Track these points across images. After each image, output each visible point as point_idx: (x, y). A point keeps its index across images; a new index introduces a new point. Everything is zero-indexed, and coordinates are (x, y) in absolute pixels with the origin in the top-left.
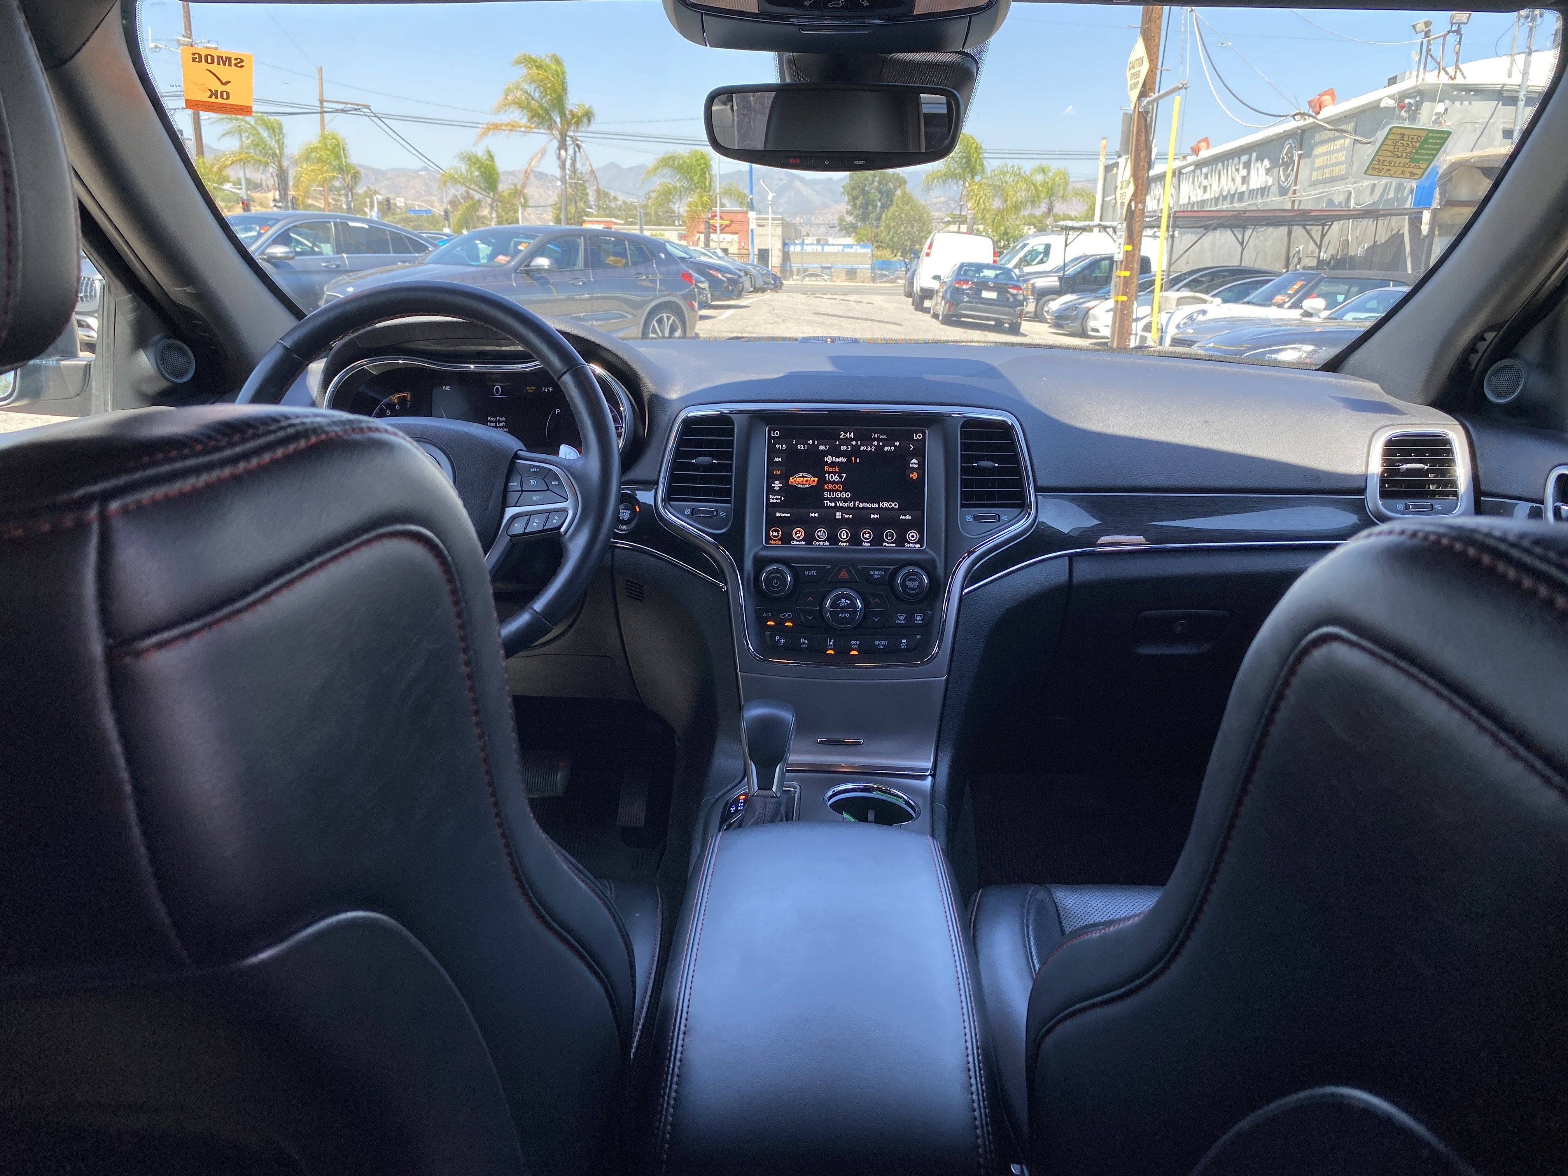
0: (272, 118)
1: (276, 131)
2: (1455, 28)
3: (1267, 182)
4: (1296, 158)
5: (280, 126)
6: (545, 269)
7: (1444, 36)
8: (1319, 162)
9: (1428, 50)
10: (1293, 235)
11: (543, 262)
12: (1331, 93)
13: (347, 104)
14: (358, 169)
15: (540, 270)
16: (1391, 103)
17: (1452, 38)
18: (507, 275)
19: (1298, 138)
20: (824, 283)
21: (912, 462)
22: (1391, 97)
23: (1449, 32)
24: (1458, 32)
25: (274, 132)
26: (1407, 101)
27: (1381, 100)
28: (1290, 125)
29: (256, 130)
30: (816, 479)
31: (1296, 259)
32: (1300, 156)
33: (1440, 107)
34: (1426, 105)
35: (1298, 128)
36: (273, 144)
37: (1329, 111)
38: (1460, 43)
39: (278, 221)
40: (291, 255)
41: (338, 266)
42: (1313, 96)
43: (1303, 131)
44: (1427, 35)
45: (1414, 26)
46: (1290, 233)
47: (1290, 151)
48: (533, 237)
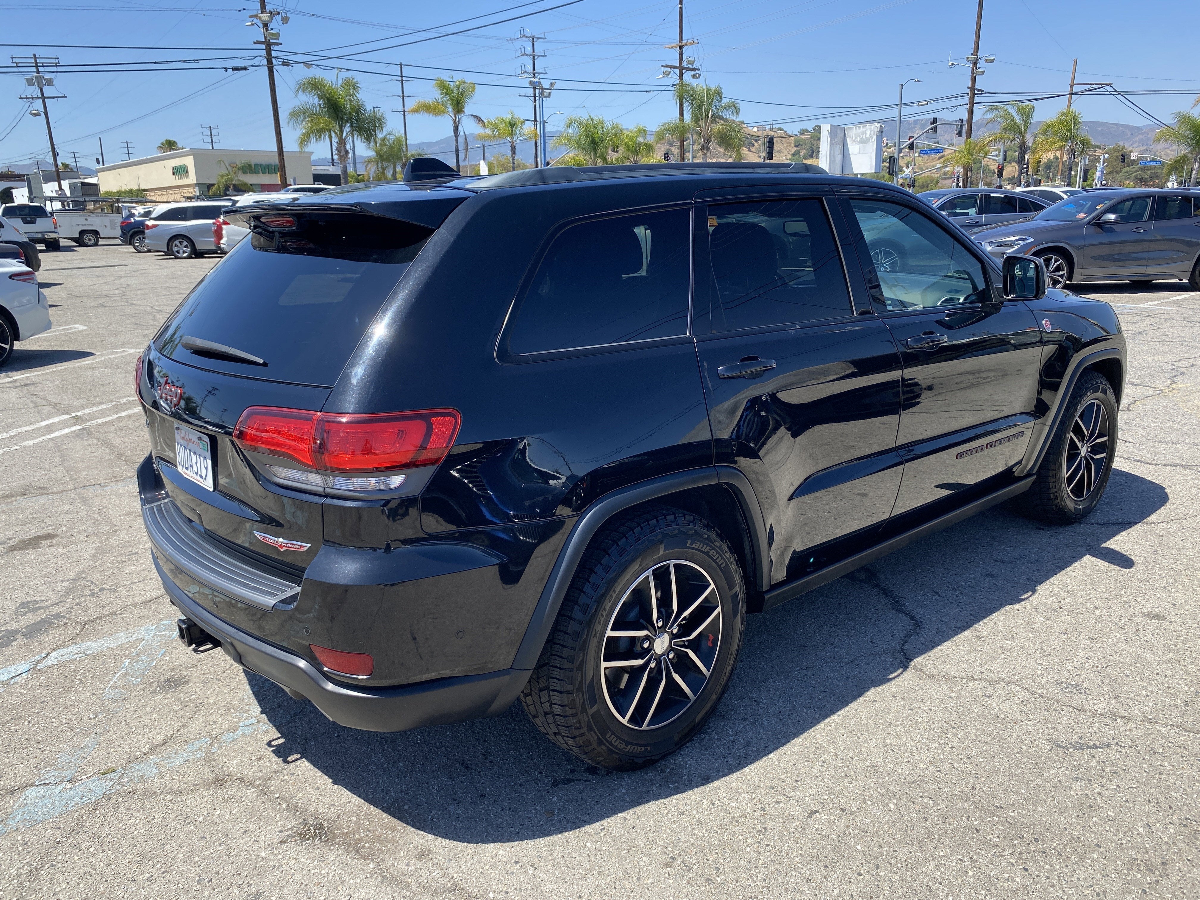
0: (1026, 103)
1: (1027, 114)
5: (1031, 109)
6: (1111, 222)
11: (1112, 217)
13: (1093, 84)
15: (1109, 223)
18: (1081, 227)
25: (1025, 115)
29: (1010, 114)
36: (1021, 123)
39: (945, 195)
41: (977, 222)
48: (1110, 199)
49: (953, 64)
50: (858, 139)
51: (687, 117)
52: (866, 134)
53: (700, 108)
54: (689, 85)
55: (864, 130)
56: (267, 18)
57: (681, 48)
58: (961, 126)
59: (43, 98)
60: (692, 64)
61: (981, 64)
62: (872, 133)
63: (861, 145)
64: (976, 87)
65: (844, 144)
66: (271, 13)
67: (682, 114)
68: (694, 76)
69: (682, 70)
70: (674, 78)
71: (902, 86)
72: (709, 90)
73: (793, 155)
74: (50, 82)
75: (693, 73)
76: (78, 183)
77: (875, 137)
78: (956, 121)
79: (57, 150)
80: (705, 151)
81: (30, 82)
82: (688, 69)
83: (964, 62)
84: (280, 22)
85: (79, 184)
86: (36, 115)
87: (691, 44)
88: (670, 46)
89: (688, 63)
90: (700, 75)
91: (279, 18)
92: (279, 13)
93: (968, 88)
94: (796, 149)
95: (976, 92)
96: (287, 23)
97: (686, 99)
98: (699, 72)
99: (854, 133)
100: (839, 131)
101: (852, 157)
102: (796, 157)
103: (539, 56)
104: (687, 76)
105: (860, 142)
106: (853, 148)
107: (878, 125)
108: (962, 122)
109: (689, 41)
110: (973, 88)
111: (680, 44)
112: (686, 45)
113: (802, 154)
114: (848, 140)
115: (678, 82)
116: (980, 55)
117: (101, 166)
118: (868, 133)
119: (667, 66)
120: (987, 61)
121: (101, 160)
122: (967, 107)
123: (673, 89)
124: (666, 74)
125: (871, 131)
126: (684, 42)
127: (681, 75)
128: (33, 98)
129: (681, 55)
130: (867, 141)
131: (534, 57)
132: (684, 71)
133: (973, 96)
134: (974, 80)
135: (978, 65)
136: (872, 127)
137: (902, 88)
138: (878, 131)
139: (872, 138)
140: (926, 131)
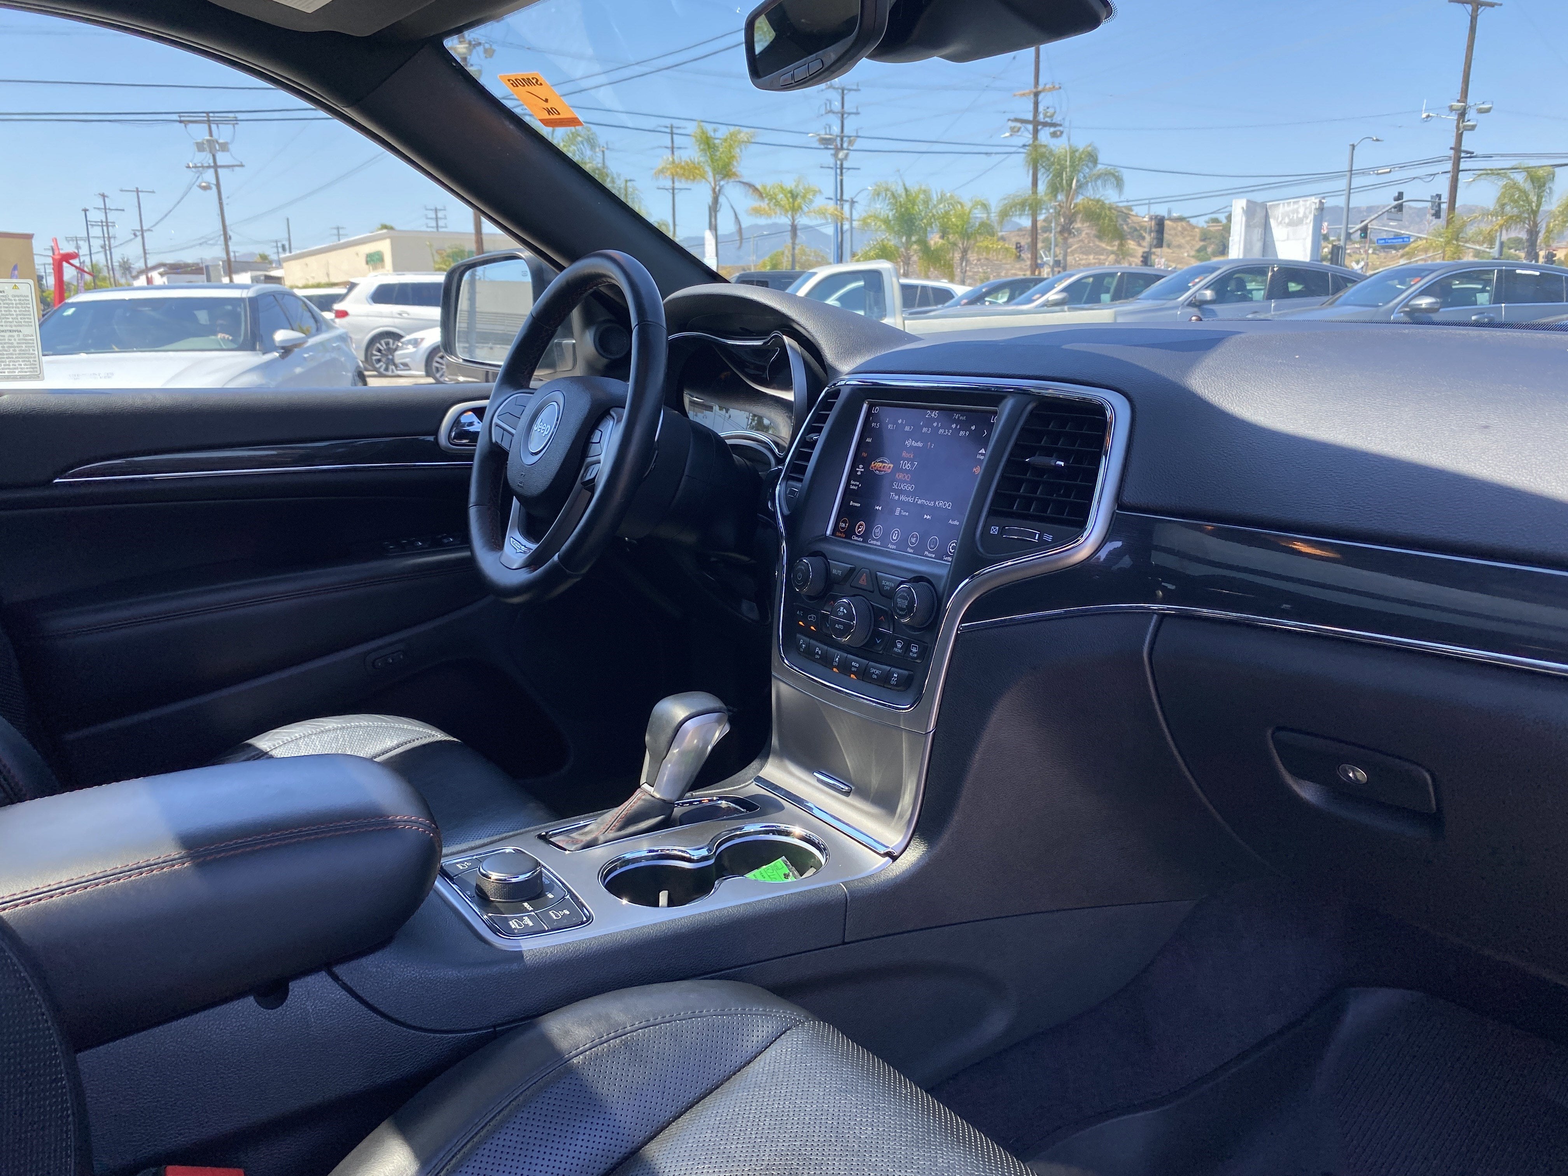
1: (1544, 186)
21: (980, 452)
25: (1541, 187)
30: (892, 466)
40: (1436, 307)
49: (1428, 116)
50: (1287, 220)
51: (1042, 187)
52: (1298, 212)
53: (1059, 174)
54: (1045, 146)
55: (1296, 206)
56: (464, 51)
57: (1036, 95)
58: (1439, 205)
59: (216, 167)
60: (1051, 116)
61: (1471, 114)
62: (1307, 211)
63: (1290, 228)
64: (1463, 148)
65: (1266, 227)
66: (470, 43)
67: (1035, 183)
68: (1054, 135)
69: (1037, 125)
70: (1026, 137)
71: (1353, 146)
72: (1073, 152)
73: (1199, 251)
74: (224, 147)
75: (1052, 129)
76: (261, 275)
77: (1311, 217)
78: (1432, 197)
79: (230, 233)
80: (1066, 235)
81: (200, 147)
82: (1045, 124)
83: (1445, 113)
84: (482, 55)
85: (262, 278)
86: (205, 188)
87: (1050, 90)
88: (1022, 92)
89: (1045, 116)
90: (1062, 133)
91: (480, 49)
92: (480, 44)
93: (1451, 148)
94: (1202, 243)
95: (1463, 155)
96: (491, 56)
97: (1041, 165)
98: (1061, 128)
99: (1280, 213)
100: (1258, 209)
101: (1277, 244)
102: (1202, 254)
103: (849, 114)
104: (1044, 135)
105: (1289, 224)
106: (1279, 232)
107: (1317, 201)
108: (1440, 199)
109: (1047, 86)
110: (1457, 149)
111: (1034, 90)
112: (1043, 90)
113: (1209, 250)
114: (1272, 222)
115: (1031, 142)
116: (1470, 101)
117: (288, 254)
118: (1302, 211)
119: (1016, 120)
120: (1481, 111)
121: (287, 246)
122: (1449, 175)
123: (1025, 151)
124: (1014, 131)
125: (1306, 209)
126: (1040, 88)
127: (1036, 132)
128: (202, 167)
129: (1036, 104)
130: (1300, 222)
131: (843, 116)
132: (1040, 127)
133: (1457, 161)
134: (1459, 137)
135: (1467, 116)
136: (1308, 203)
137: (1353, 149)
138: (1316, 209)
139: (1307, 218)
140: (1387, 211)
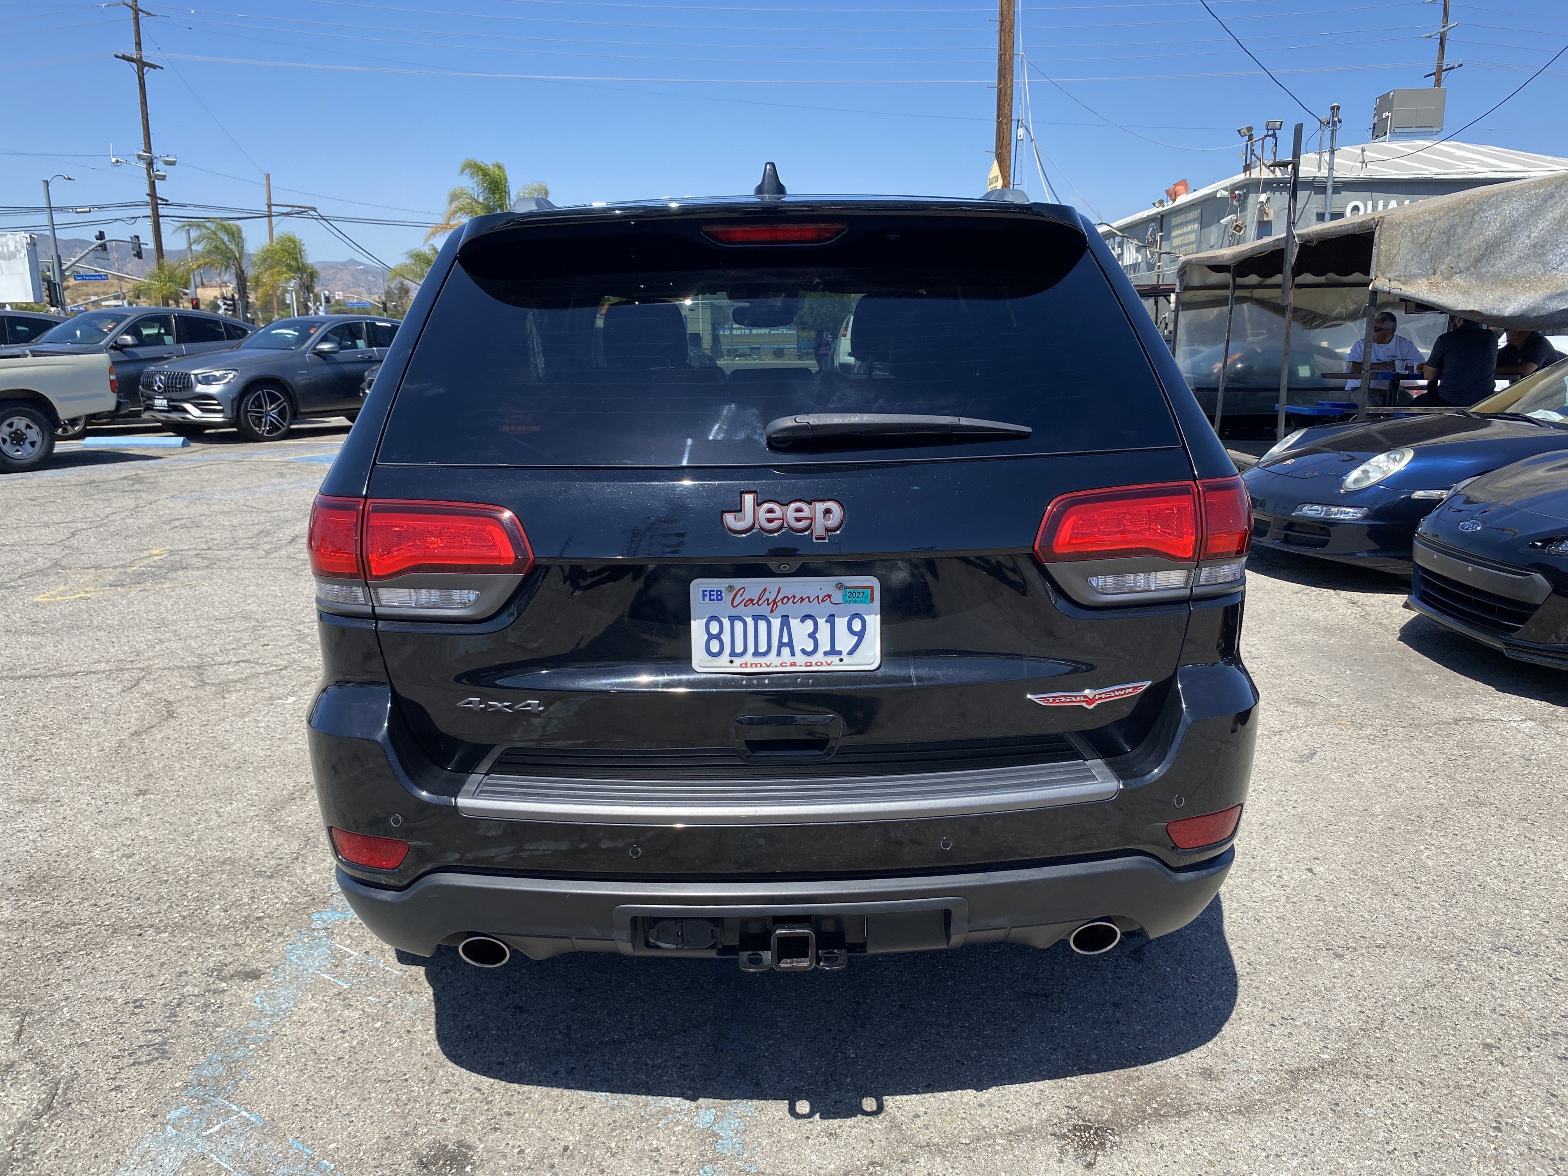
0: (231, 222)
1: (236, 235)
2: (1270, 133)
3: (1137, 259)
4: (1158, 239)
5: (239, 231)
7: (1263, 139)
8: (1176, 242)
9: (1252, 151)
10: (1159, 305)
12: (1184, 183)
13: (294, 207)
14: (317, 268)
16: (1226, 193)
17: (1270, 141)
19: (1159, 221)
20: (753, 362)
22: (1225, 189)
23: (1266, 136)
24: (1274, 136)
25: (233, 236)
26: (1237, 192)
27: (1217, 191)
28: (1153, 211)
29: (216, 234)
31: (1163, 325)
32: (1161, 236)
33: (1263, 197)
34: (1252, 196)
35: (1158, 213)
36: (232, 247)
37: (1183, 199)
38: (1276, 145)
40: (336, 350)
42: (1170, 186)
43: (1162, 216)
44: (1250, 139)
45: (1239, 131)
46: (1156, 303)
47: (1153, 233)
49: (117, 161)
52: (8, 246)
55: (5, 239)
58: (141, 246)
61: (159, 165)
62: (19, 246)
64: (158, 195)
71: (47, 183)
77: (24, 251)
78: (131, 238)
83: (134, 161)
93: (147, 195)
95: (159, 202)
107: (27, 235)
108: (141, 240)
110: (153, 194)
116: (154, 152)
118: (12, 244)
120: (166, 163)
122: (150, 219)
125: (16, 242)
130: (12, 256)
133: (155, 209)
134: (153, 185)
135: (155, 166)
136: (18, 237)
137: (48, 185)
138: (28, 243)
139: (20, 252)
140: (93, 250)
